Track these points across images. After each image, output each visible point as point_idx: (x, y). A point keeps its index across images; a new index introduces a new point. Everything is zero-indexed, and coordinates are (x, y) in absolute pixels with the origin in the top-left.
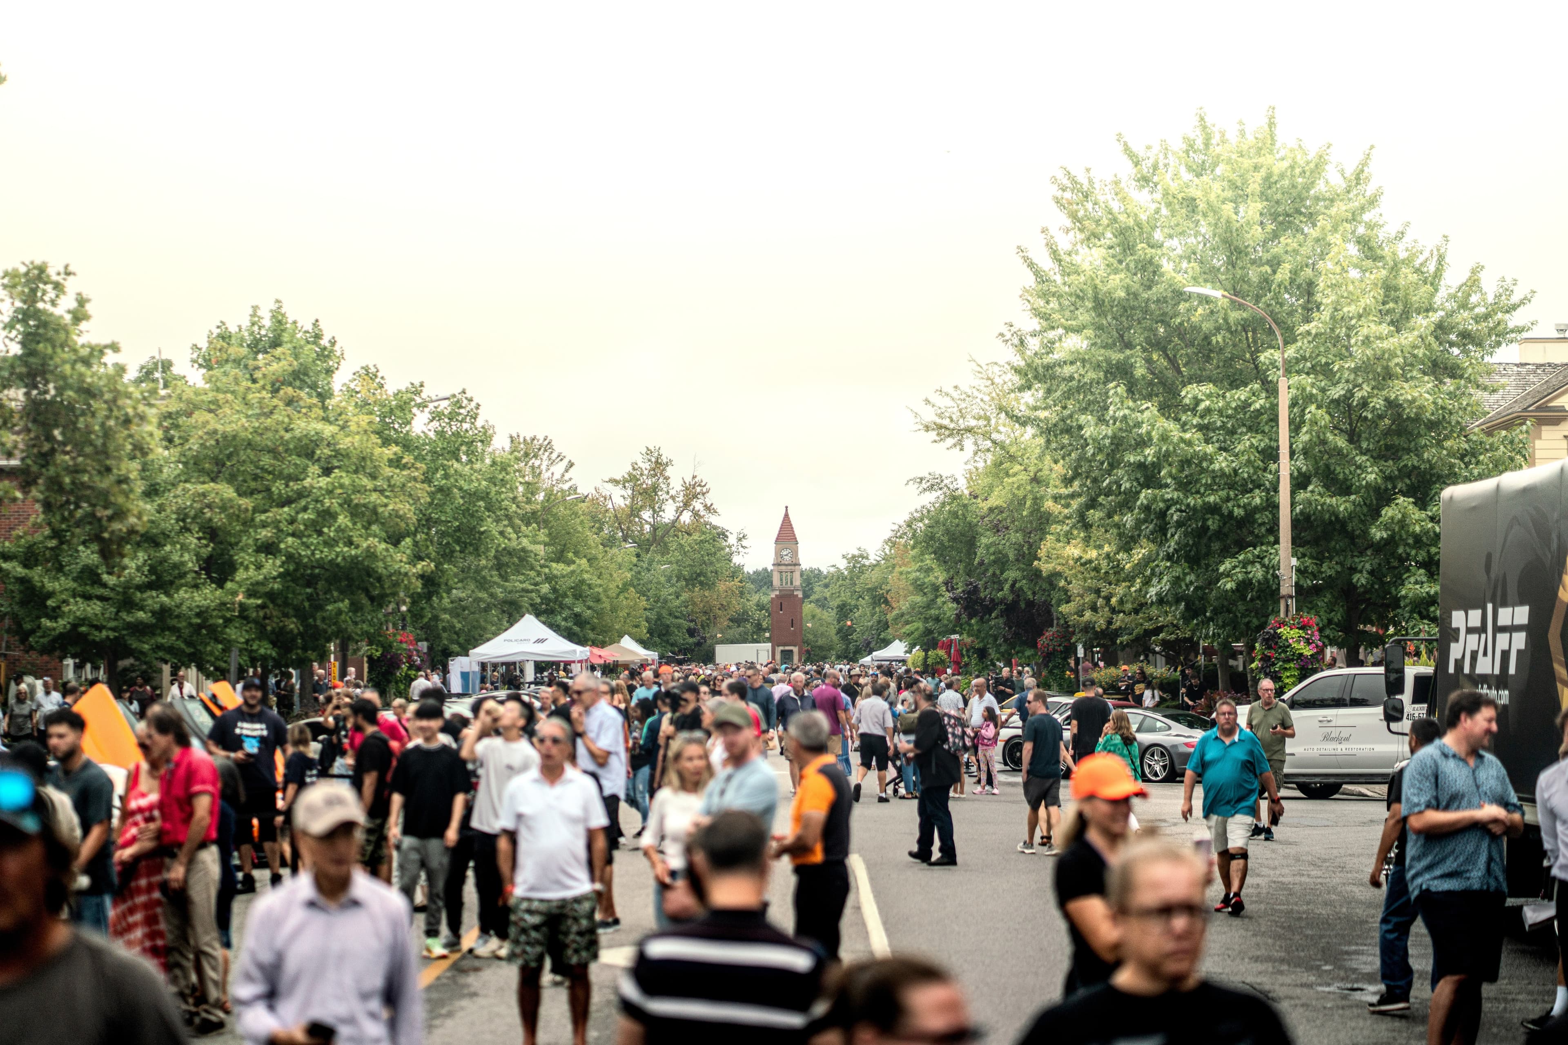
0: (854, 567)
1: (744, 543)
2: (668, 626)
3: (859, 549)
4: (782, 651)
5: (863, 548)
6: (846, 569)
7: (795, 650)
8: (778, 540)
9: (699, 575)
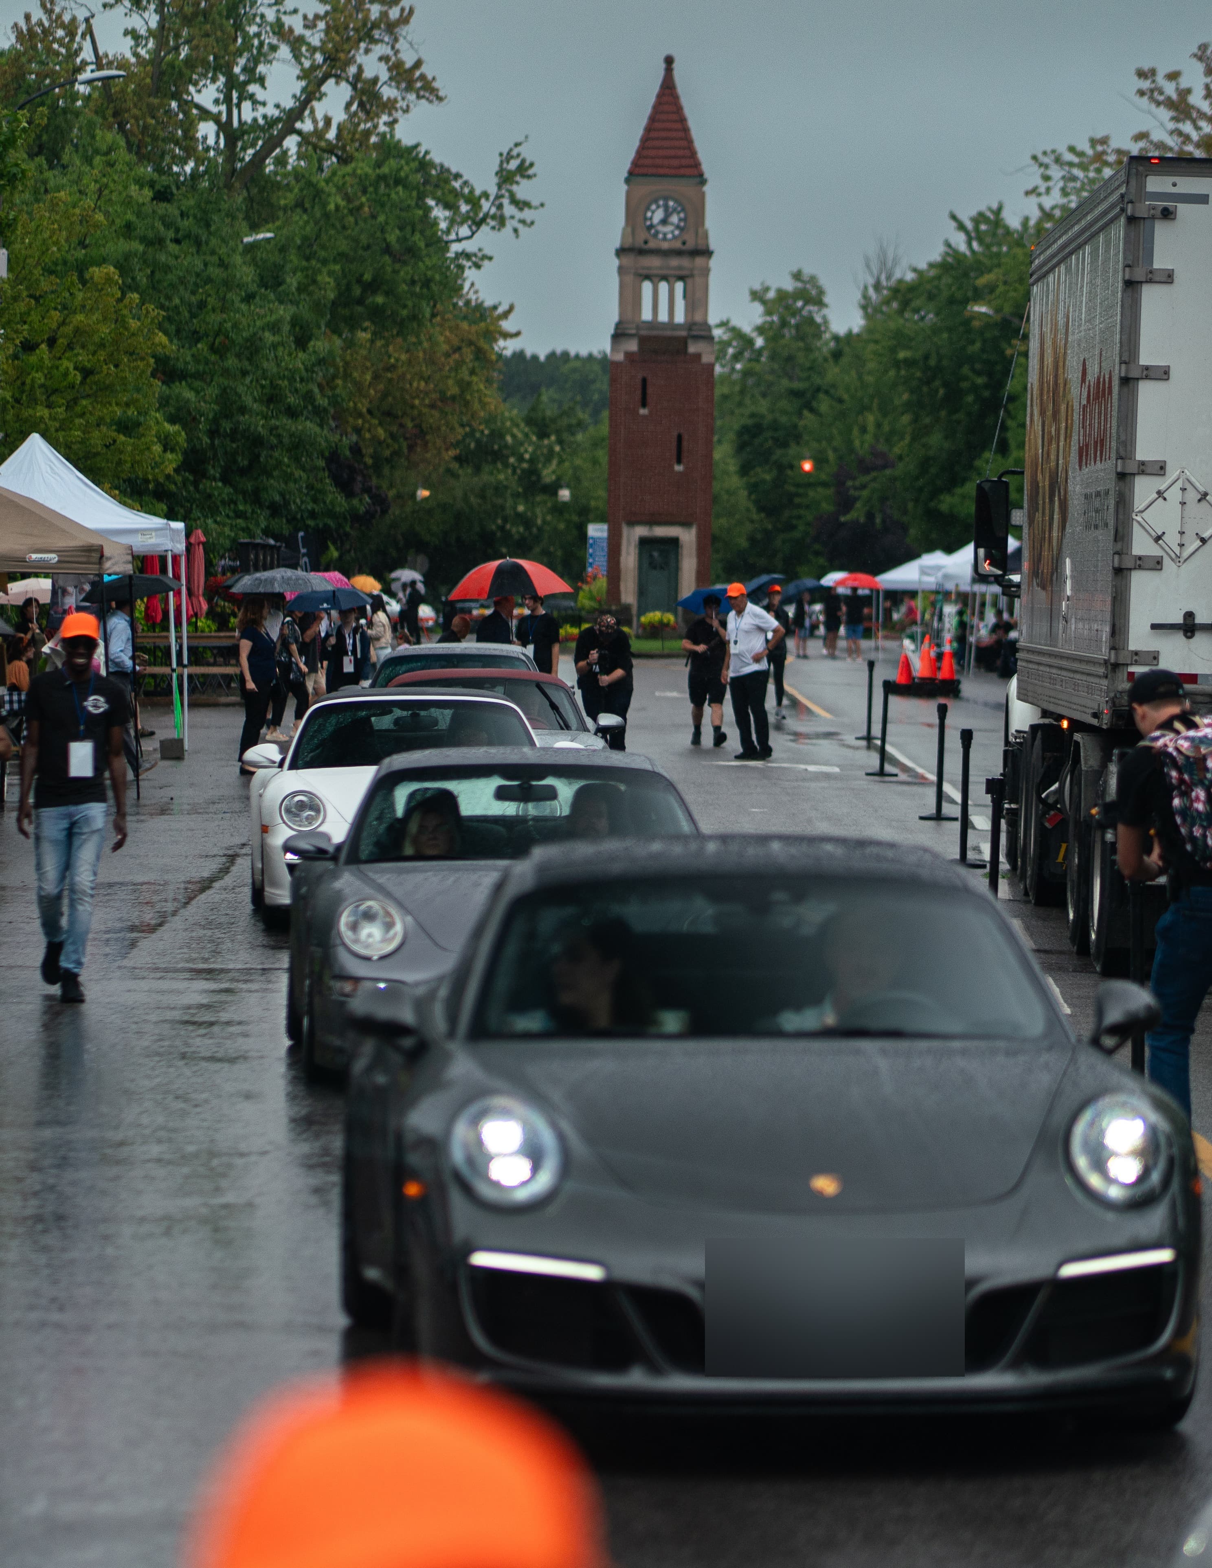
0: (784, 323)
1: (523, 189)
2: (257, 442)
3: (797, 276)
4: (645, 543)
5: (807, 271)
6: (760, 330)
7: (688, 537)
8: (637, 173)
9: (373, 287)
